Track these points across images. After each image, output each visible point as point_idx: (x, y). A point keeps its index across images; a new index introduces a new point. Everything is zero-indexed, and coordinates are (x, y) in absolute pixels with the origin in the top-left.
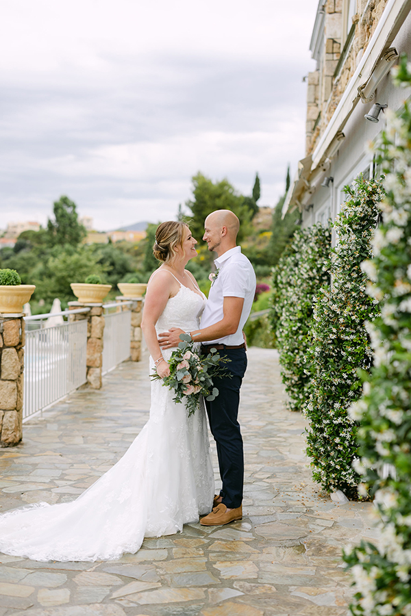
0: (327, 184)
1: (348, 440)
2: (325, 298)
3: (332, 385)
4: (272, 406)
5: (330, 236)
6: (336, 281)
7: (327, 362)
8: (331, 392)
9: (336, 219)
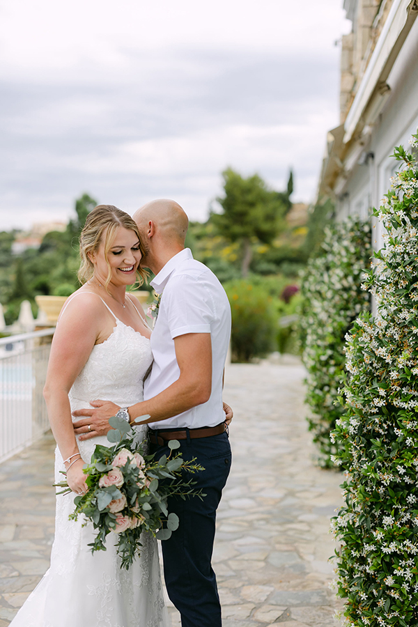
0: (366, 162)
1: (407, 582)
2: (364, 335)
3: (379, 484)
4: (295, 460)
5: (370, 231)
6: (382, 305)
7: (369, 445)
8: (376, 495)
9: (382, 202)
